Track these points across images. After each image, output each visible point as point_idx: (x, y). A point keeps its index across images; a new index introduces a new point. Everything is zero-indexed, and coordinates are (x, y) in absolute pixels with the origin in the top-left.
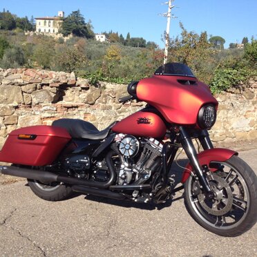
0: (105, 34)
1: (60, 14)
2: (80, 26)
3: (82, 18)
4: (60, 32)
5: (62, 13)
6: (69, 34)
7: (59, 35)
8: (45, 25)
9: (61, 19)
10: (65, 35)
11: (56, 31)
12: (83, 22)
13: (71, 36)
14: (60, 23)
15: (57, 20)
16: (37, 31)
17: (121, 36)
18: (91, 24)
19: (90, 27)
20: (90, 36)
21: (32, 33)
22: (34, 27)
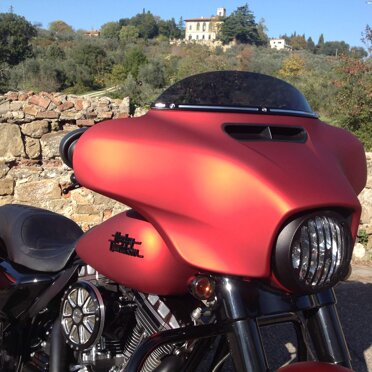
0: (284, 37)
1: (220, 12)
2: (247, 28)
3: (252, 17)
4: (217, 38)
5: (222, 11)
6: (231, 40)
7: (216, 43)
8: (198, 29)
9: (221, 19)
10: (225, 43)
11: (213, 36)
12: (252, 22)
13: (233, 43)
14: (218, 26)
15: (215, 20)
16: (187, 38)
17: (310, 39)
18: (264, 24)
19: (262, 28)
20: (262, 42)
21: (179, 42)
22: (182, 33)
